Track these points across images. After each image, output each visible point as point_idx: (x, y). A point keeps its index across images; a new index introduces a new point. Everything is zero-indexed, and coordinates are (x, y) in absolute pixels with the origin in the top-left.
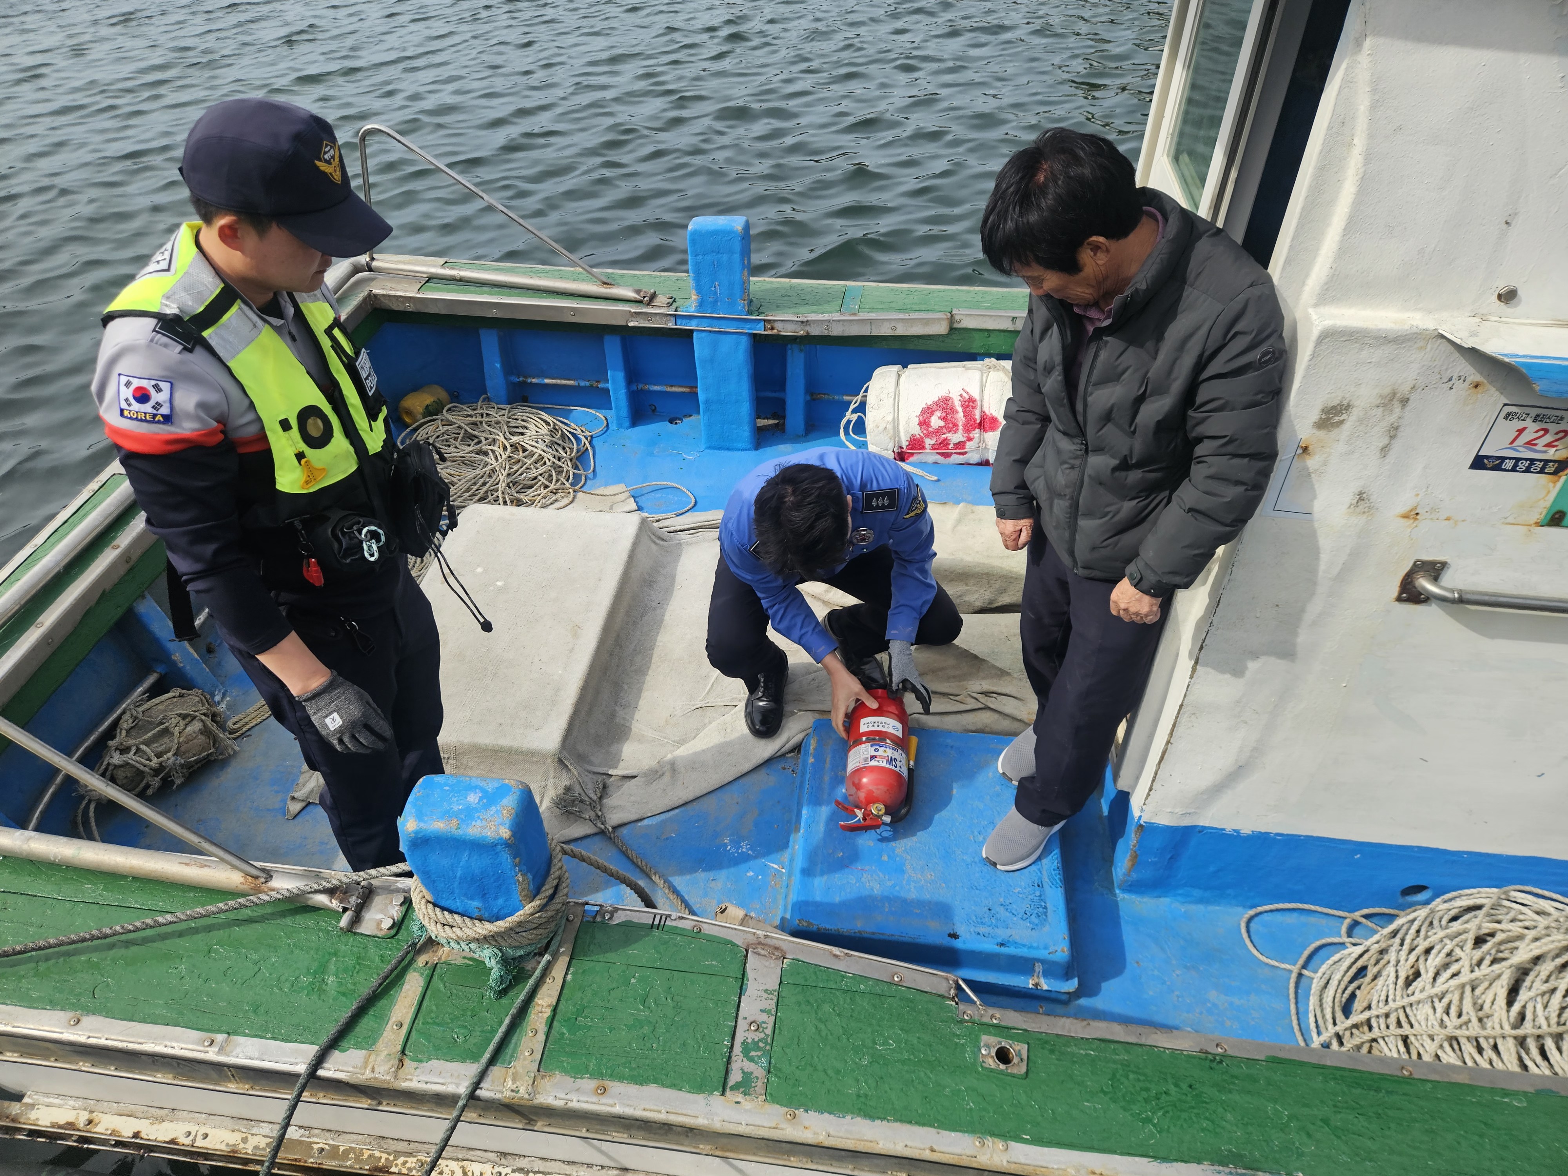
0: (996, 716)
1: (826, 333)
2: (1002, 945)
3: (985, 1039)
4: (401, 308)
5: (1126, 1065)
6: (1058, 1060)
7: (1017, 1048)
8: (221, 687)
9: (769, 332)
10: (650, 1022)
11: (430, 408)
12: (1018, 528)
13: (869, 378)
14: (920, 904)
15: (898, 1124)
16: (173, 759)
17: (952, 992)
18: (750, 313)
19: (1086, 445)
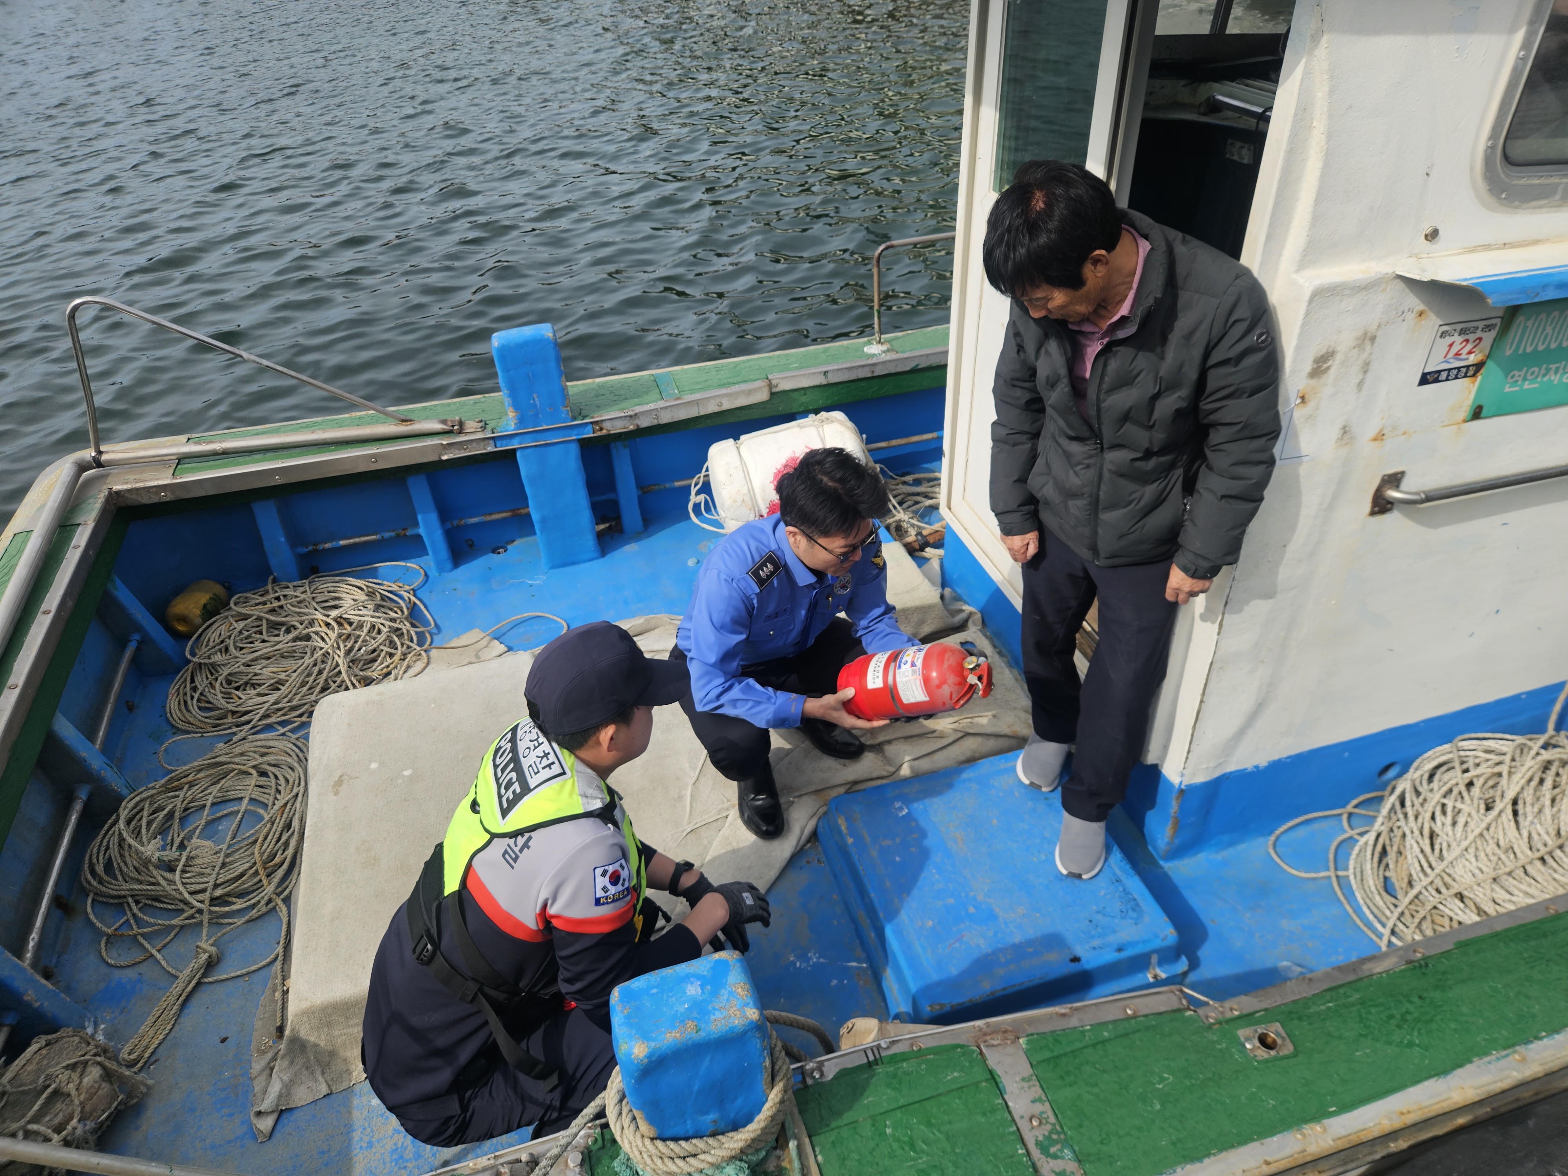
0: (979, 739)
1: (655, 422)
2: (1120, 950)
3: (1242, 1033)
4: (155, 499)
5: (1362, 1002)
6: (1310, 1024)
7: (1273, 1029)
8: (89, 1015)
9: (599, 434)
10: (935, 1167)
11: (208, 607)
12: (1026, 542)
13: (705, 459)
14: (1030, 942)
15: (1224, 1154)
16: (80, 1126)
17: (1184, 1002)
18: (574, 419)
19: (1101, 444)
